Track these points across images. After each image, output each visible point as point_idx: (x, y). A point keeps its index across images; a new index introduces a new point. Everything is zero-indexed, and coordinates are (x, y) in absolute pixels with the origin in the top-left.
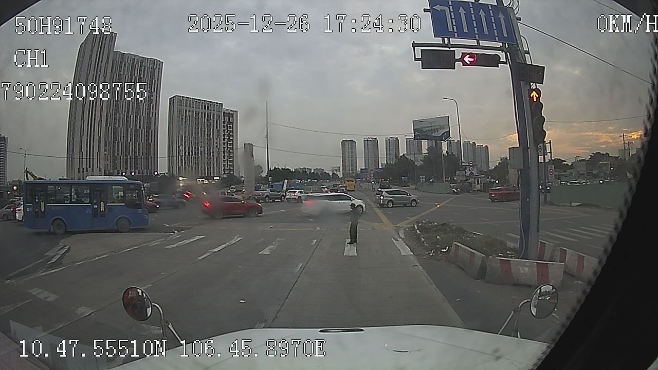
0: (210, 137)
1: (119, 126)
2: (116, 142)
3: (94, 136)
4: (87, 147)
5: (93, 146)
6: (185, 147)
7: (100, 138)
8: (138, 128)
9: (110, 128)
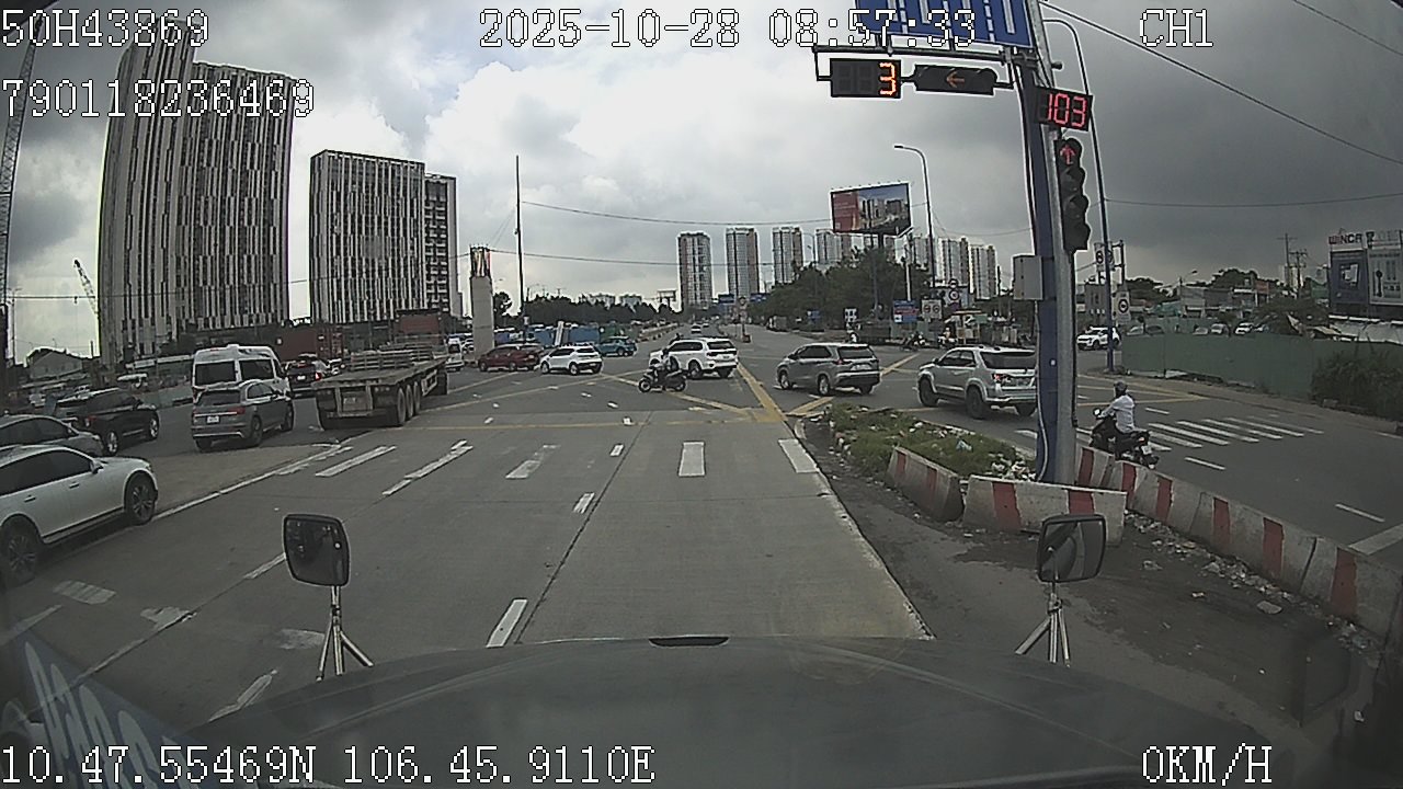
0: (398, 235)
1: (206, 223)
2: (201, 258)
3: (153, 247)
4: (140, 273)
5: (153, 271)
6: (346, 260)
7: (165, 251)
8: (246, 224)
9: (187, 228)
